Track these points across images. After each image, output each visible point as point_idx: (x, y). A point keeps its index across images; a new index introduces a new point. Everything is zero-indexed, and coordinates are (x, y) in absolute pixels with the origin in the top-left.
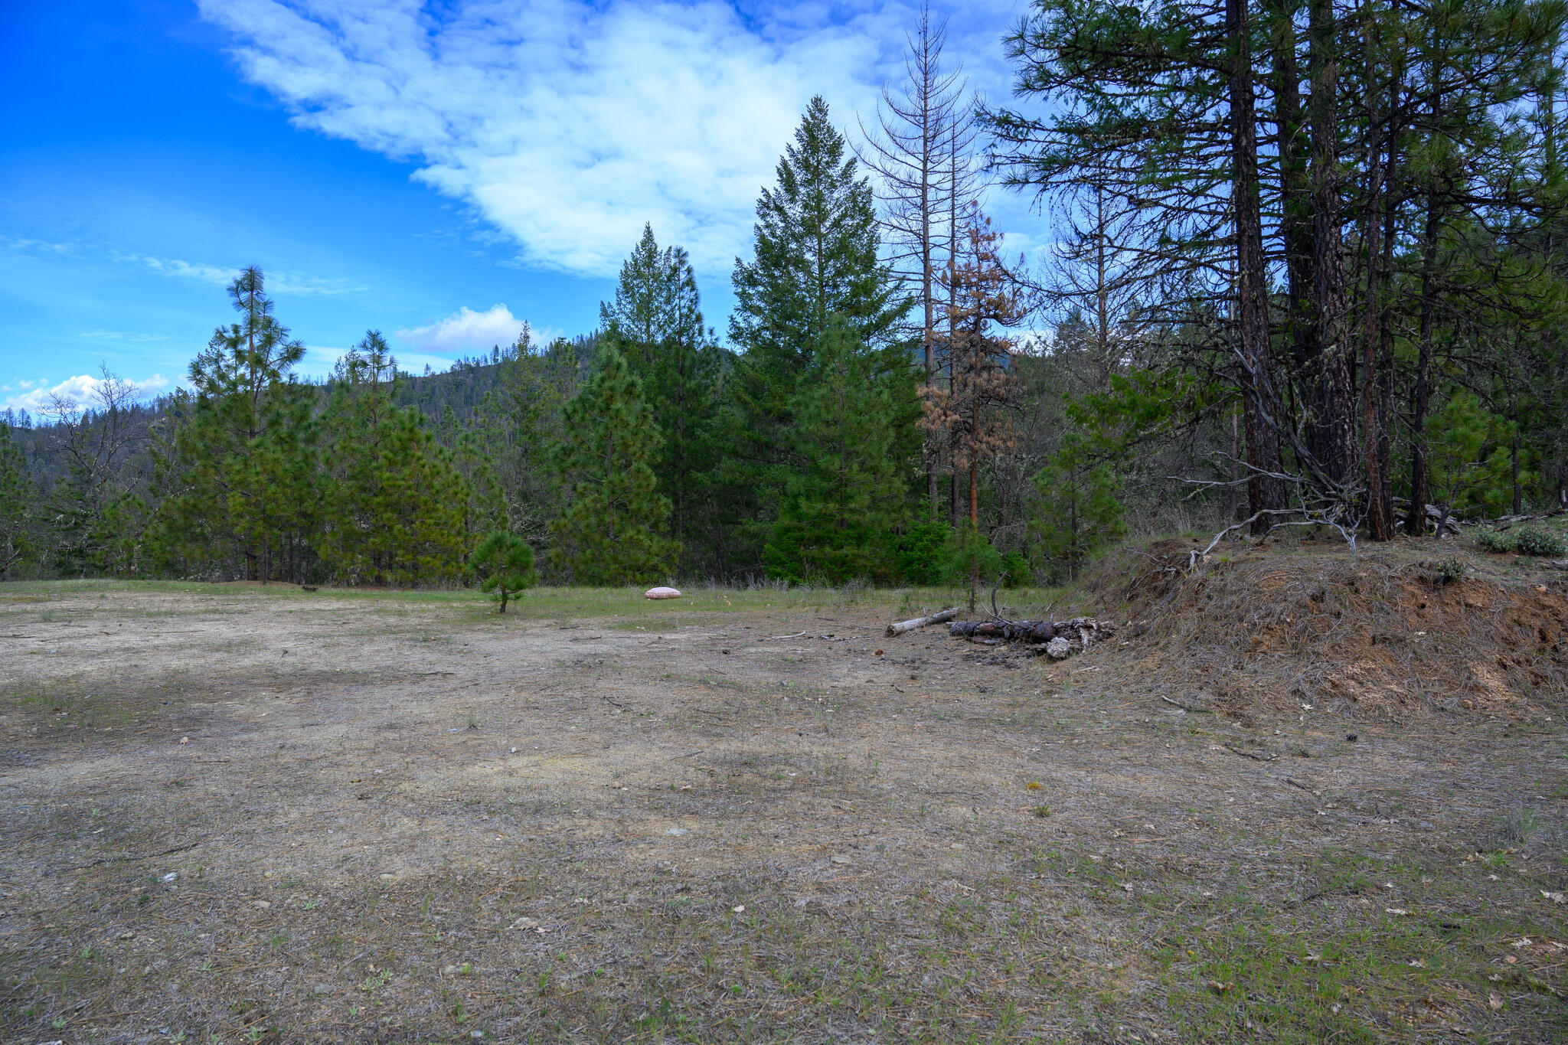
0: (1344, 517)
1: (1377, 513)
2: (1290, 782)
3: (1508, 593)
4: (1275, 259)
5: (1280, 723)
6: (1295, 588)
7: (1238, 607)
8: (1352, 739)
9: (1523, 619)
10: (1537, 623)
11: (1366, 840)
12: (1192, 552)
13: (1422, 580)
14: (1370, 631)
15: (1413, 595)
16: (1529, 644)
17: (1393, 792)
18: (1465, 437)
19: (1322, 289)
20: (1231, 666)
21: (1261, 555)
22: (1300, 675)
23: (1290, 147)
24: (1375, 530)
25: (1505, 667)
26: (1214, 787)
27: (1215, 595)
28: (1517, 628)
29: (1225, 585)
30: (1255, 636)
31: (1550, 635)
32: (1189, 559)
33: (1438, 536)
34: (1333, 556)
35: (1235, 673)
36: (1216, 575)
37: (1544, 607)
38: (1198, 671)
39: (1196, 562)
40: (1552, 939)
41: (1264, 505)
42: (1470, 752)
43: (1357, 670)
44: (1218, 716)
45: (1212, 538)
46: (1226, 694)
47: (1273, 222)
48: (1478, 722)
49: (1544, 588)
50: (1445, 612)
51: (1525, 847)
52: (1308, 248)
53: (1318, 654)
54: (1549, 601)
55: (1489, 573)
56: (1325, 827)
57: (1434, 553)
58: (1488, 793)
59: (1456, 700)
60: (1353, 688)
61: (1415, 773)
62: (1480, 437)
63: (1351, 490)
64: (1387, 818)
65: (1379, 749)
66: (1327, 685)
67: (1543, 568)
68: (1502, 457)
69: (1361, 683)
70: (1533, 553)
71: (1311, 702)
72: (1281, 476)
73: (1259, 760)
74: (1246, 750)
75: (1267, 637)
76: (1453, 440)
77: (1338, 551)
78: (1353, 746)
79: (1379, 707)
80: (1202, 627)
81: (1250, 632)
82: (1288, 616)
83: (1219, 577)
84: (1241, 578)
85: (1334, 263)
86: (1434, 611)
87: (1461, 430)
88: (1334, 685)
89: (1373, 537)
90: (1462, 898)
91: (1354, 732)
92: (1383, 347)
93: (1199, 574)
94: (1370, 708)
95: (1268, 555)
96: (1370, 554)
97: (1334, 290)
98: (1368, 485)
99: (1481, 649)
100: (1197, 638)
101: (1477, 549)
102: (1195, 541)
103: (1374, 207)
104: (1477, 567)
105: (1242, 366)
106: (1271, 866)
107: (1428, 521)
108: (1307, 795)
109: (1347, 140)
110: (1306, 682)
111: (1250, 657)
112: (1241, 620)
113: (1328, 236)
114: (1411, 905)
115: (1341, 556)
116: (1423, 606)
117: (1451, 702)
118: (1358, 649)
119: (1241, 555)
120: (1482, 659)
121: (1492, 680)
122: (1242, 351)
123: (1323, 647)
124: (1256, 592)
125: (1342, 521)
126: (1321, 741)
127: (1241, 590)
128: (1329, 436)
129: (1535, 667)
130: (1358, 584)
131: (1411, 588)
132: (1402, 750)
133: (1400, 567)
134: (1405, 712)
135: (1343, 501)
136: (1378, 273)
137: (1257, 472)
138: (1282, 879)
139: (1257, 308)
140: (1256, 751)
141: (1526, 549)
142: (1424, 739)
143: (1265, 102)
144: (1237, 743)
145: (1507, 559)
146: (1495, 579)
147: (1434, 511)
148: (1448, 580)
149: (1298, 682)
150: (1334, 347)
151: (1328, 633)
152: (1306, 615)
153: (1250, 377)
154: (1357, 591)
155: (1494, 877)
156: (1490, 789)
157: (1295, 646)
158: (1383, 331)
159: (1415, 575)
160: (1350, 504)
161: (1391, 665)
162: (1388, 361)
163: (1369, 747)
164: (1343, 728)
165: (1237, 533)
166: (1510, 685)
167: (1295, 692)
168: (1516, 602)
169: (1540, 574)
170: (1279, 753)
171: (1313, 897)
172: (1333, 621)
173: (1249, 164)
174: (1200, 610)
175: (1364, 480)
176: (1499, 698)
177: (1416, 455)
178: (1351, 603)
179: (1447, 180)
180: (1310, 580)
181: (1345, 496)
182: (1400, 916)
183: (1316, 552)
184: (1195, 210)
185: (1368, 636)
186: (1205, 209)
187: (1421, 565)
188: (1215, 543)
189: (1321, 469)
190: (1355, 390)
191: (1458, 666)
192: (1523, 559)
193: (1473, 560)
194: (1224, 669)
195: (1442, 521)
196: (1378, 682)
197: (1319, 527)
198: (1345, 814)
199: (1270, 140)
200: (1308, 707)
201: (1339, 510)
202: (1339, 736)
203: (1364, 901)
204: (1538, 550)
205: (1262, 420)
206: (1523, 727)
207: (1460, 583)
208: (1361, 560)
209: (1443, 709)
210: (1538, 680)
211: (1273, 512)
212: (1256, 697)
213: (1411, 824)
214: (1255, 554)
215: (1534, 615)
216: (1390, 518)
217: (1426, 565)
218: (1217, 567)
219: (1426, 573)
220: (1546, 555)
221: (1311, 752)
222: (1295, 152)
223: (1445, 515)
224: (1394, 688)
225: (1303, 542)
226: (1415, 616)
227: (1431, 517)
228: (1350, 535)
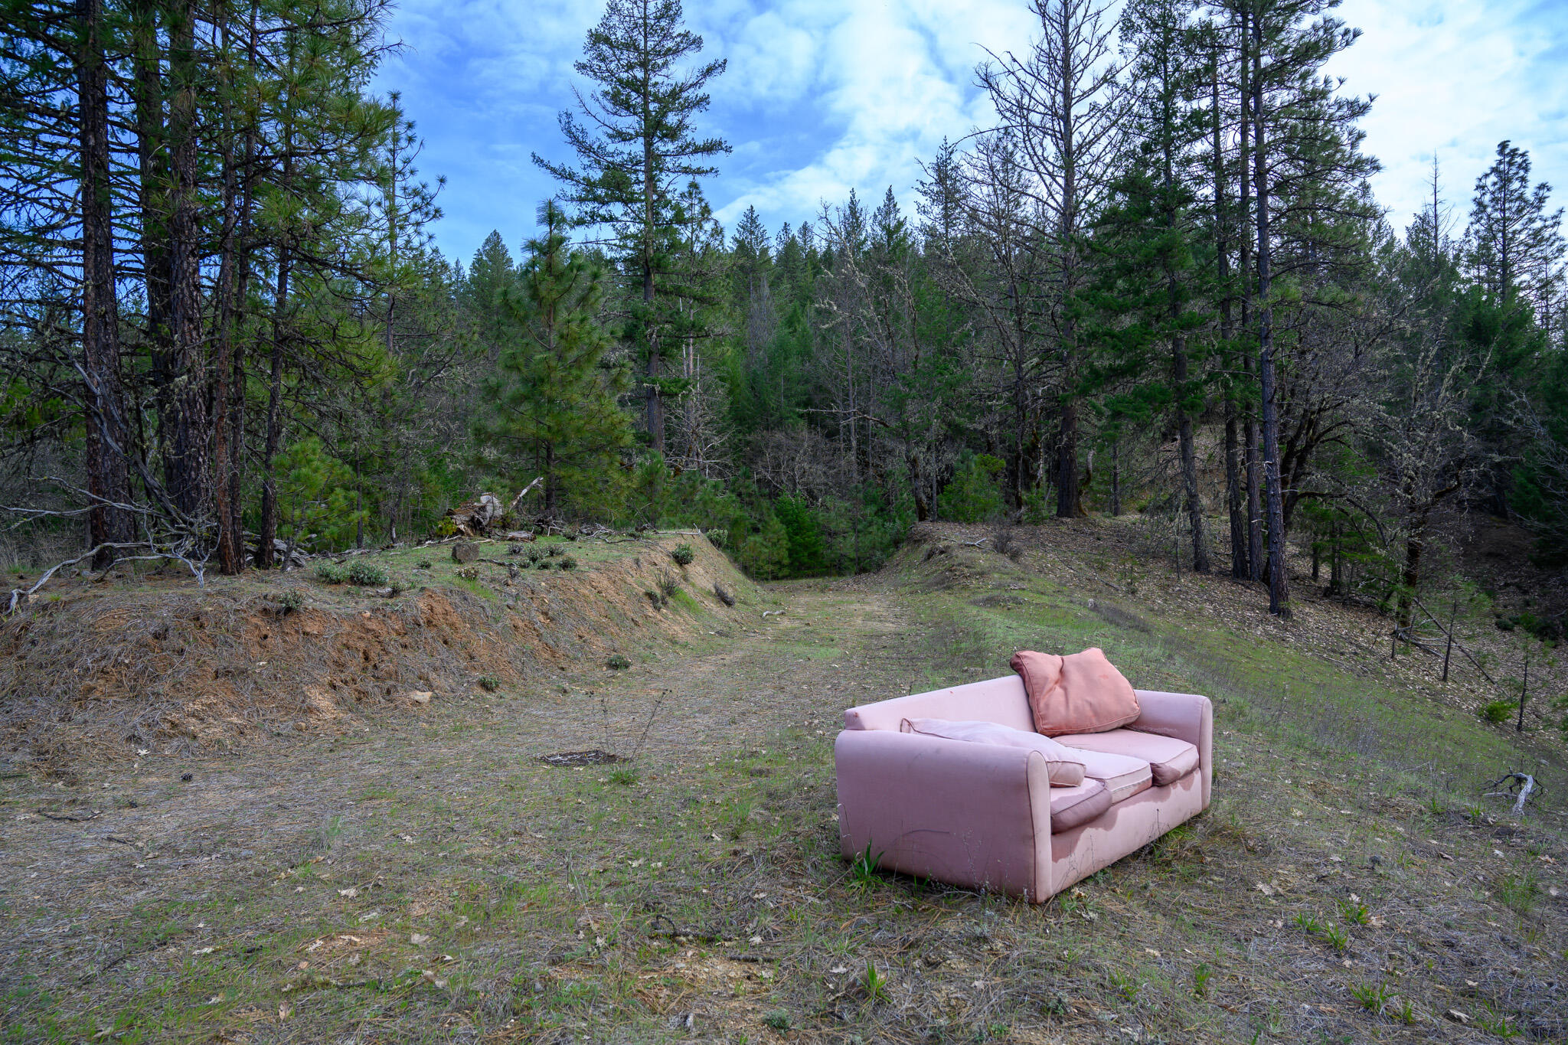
0: (194, 551)
1: (227, 546)
2: (110, 839)
3: (340, 619)
4: (131, 276)
5: (110, 774)
6: (136, 626)
7: (68, 651)
8: (187, 778)
9: (351, 642)
10: (362, 645)
11: (183, 884)
12: (15, 592)
13: (265, 611)
14: (214, 665)
15: (257, 627)
16: (355, 664)
17: (217, 827)
18: (307, 477)
19: (178, 316)
20: (55, 719)
21: (100, 593)
22: (136, 719)
23: (152, 164)
24: (224, 563)
25: (334, 687)
26: (14, 864)
27: (41, 640)
28: (346, 651)
29: (54, 628)
30: (87, 682)
31: (372, 655)
32: (10, 600)
33: (283, 569)
34: (179, 592)
35: (60, 726)
36: (43, 616)
37: (368, 631)
38: (13, 730)
39: (19, 602)
40: (341, 933)
41: (107, 538)
42: (298, 771)
43: (198, 707)
44: (34, 779)
45: (42, 574)
46: (47, 752)
47: (131, 236)
48: (310, 742)
49: (368, 614)
50: (285, 641)
51: (330, 853)
52: (167, 273)
53: (157, 695)
54: (373, 625)
55: (325, 602)
56: (141, 881)
57: (276, 586)
58: (308, 808)
59: (291, 723)
60: (193, 725)
61: (244, 802)
62: (321, 479)
63: (202, 523)
64: (209, 855)
65: (215, 785)
66: (166, 726)
67: (369, 597)
68: (339, 497)
69: (202, 720)
70: (362, 583)
71: (147, 747)
72: (128, 507)
73: (77, 821)
74: (66, 812)
75: (101, 682)
76: (298, 479)
77: (186, 586)
78: (188, 785)
79: (219, 741)
80: (22, 676)
81: (81, 677)
82: (126, 657)
83: (47, 619)
84: (74, 619)
85: (191, 293)
86: (275, 642)
87: (304, 470)
88: (174, 725)
89: (223, 571)
90: (270, 917)
91: (190, 771)
92: (235, 383)
93: (22, 616)
94: (211, 743)
95: (107, 593)
96: (218, 588)
97: (191, 320)
98: (219, 519)
99: (315, 673)
100: (14, 692)
101: (316, 580)
102: (21, 578)
103: (229, 246)
104: (316, 598)
105: (85, 385)
106: (69, 941)
107: (276, 555)
108: (128, 849)
109: (211, 174)
110: (143, 726)
111: (80, 706)
112: (71, 665)
113: (185, 265)
114: (219, 940)
115: (187, 591)
116: (266, 637)
117: (287, 726)
118: (200, 685)
119: (77, 593)
120: (315, 682)
121: (322, 701)
122: (85, 369)
123: (163, 687)
124: (90, 633)
125: (190, 555)
126: (154, 787)
127: (72, 633)
128: (181, 467)
129: (359, 685)
130: (203, 619)
131: (255, 620)
132: (236, 781)
133: (245, 600)
134: (244, 742)
135: (193, 535)
136: (231, 311)
137: (100, 502)
138: (81, 952)
139: (106, 324)
140: (77, 811)
141: (359, 580)
142: (259, 766)
143: (122, 107)
144: (54, 806)
145: (341, 589)
146: (330, 608)
147: (283, 546)
148: (289, 610)
149: (134, 727)
150: (185, 377)
151: (170, 672)
152: (146, 654)
153: (94, 397)
154: (202, 626)
155: (300, 889)
156: (309, 804)
157: (133, 689)
158: (236, 368)
159: (259, 607)
160: (201, 538)
161: (232, 698)
162: (240, 399)
163: (203, 785)
164: (180, 769)
165: (73, 569)
166: (338, 703)
167: (130, 739)
168: (346, 628)
169: (366, 601)
170: (103, 808)
171: (115, 963)
172: (176, 659)
173: (97, 166)
174: (21, 658)
175: (215, 515)
176: (328, 716)
177: (266, 491)
178: (195, 639)
179: (294, 237)
180: (153, 617)
181: (195, 529)
182: (206, 955)
183: (163, 587)
184: (36, 201)
185: (210, 670)
186: (47, 201)
187: (265, 597)
188: (45, 580)
189: (172, 501)
190: (210, 423)
191: (294, 691)
192: (354, 588)
193: (313, 591)
194: (46, 724)
195: (287, 553)
196: (218, 716)
197: (169, 561)
198: (166, 861)
199: (129, 150)
200: (143, 752)
201: (188, 544)
202: (175, 778)
203: (173, 950)
204: (366, 580)
205: (107, 447)
206: (346, 740)
207: (299, 612)
208: (208, 594)
209: (279, 734)
210: (362, 696)
211: (116, 545)
212: (84, 750)
213: (232, 856)
214: (95, 591)
215: (360, 638)
216: (240, 552)
217: (270, 597)
218: (45, 608)
219: (269, 605)
220: (372, 584)
221: (140, 800)
222: (157, 170)
223: (290, 550)
224: (235, 720)
225: (149, 578)
226: (257, 647)
227: (278, 551)
228: (199, 569)
